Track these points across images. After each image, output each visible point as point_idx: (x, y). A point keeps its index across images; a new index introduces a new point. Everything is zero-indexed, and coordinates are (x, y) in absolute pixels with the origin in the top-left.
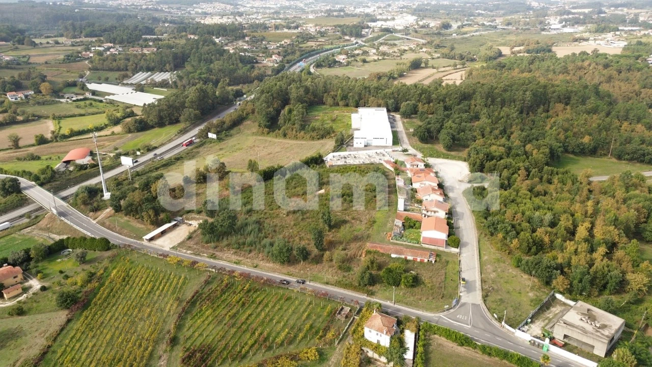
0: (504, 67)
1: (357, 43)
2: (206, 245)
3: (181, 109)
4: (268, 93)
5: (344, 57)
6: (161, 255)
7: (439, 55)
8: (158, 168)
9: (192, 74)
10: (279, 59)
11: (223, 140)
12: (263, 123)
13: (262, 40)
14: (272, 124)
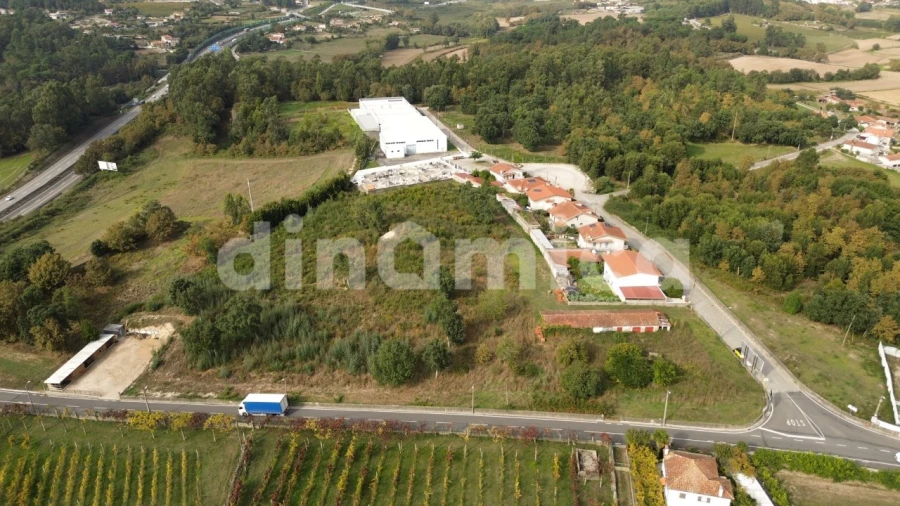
0: (521, 38)
1: (292, 16)
2: (203, 374)
3: (24, 127)
4: (197, 84)
5: (280, 35)
6: (108, 415)
7: (418, 30)
8: (19, 234)
9: (21, 72)
10: (173, 42)
11: (131, 172)
12: (203, 134)
13: (135, 14)
14: (219, 136)
